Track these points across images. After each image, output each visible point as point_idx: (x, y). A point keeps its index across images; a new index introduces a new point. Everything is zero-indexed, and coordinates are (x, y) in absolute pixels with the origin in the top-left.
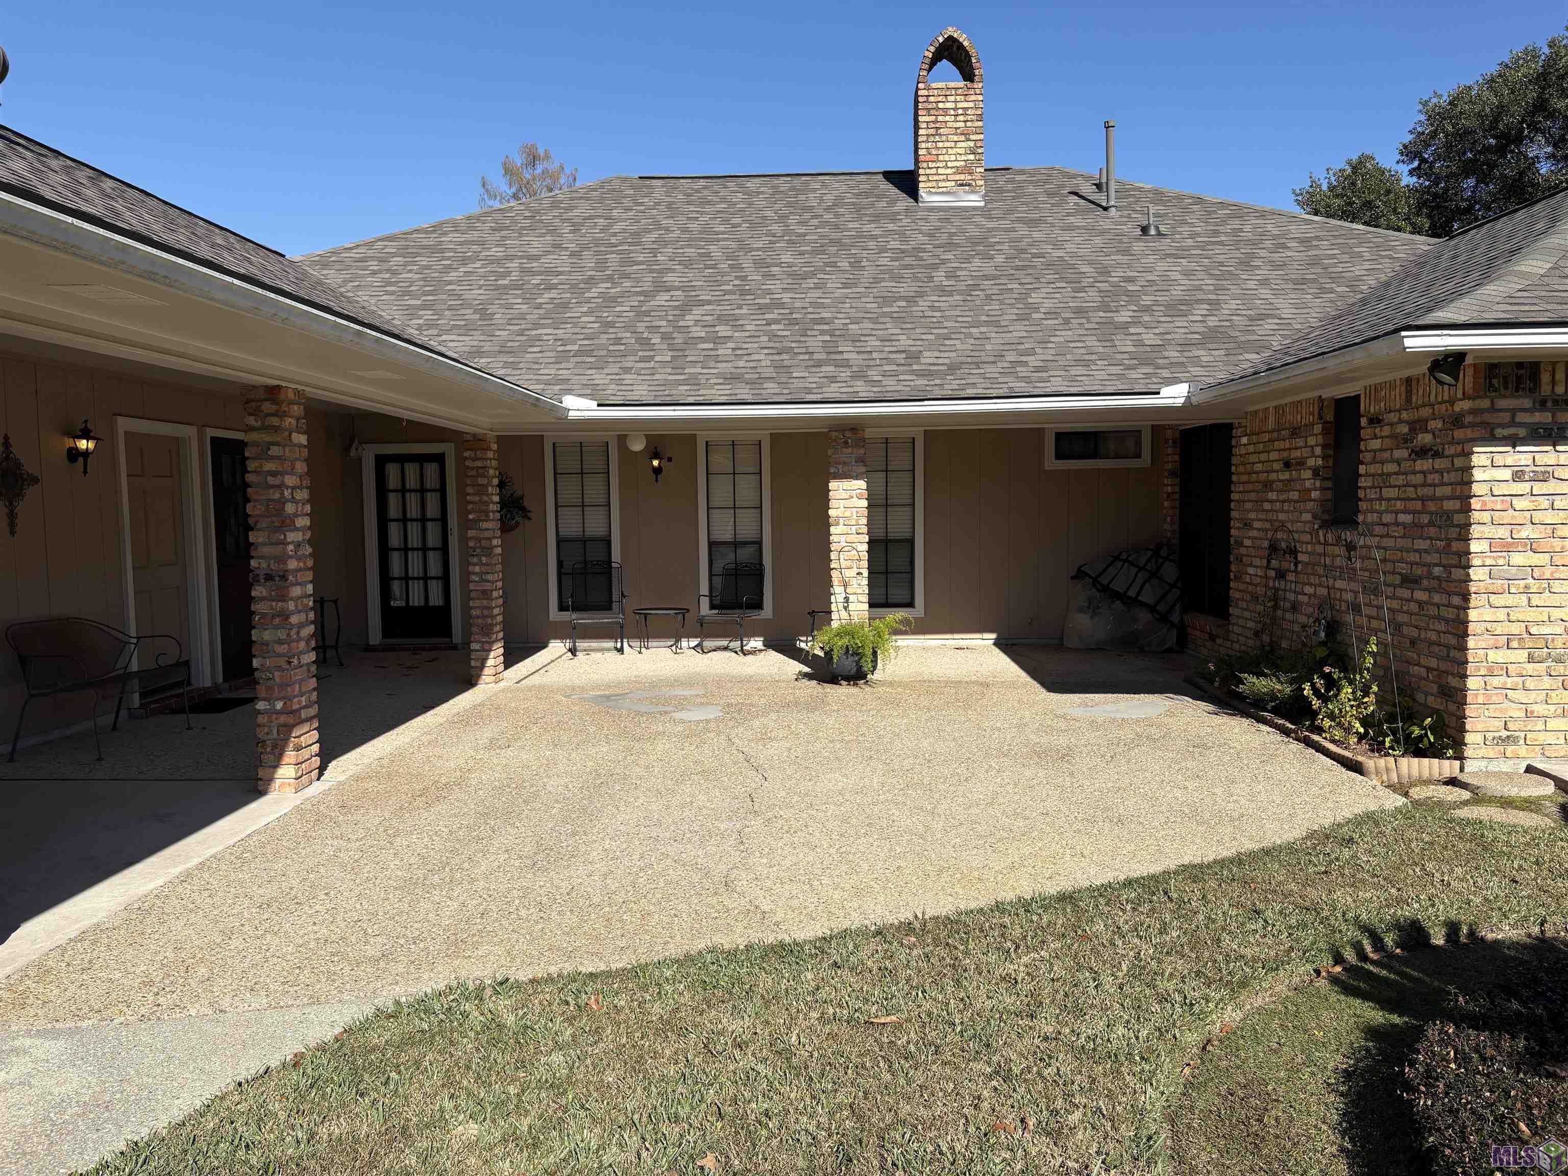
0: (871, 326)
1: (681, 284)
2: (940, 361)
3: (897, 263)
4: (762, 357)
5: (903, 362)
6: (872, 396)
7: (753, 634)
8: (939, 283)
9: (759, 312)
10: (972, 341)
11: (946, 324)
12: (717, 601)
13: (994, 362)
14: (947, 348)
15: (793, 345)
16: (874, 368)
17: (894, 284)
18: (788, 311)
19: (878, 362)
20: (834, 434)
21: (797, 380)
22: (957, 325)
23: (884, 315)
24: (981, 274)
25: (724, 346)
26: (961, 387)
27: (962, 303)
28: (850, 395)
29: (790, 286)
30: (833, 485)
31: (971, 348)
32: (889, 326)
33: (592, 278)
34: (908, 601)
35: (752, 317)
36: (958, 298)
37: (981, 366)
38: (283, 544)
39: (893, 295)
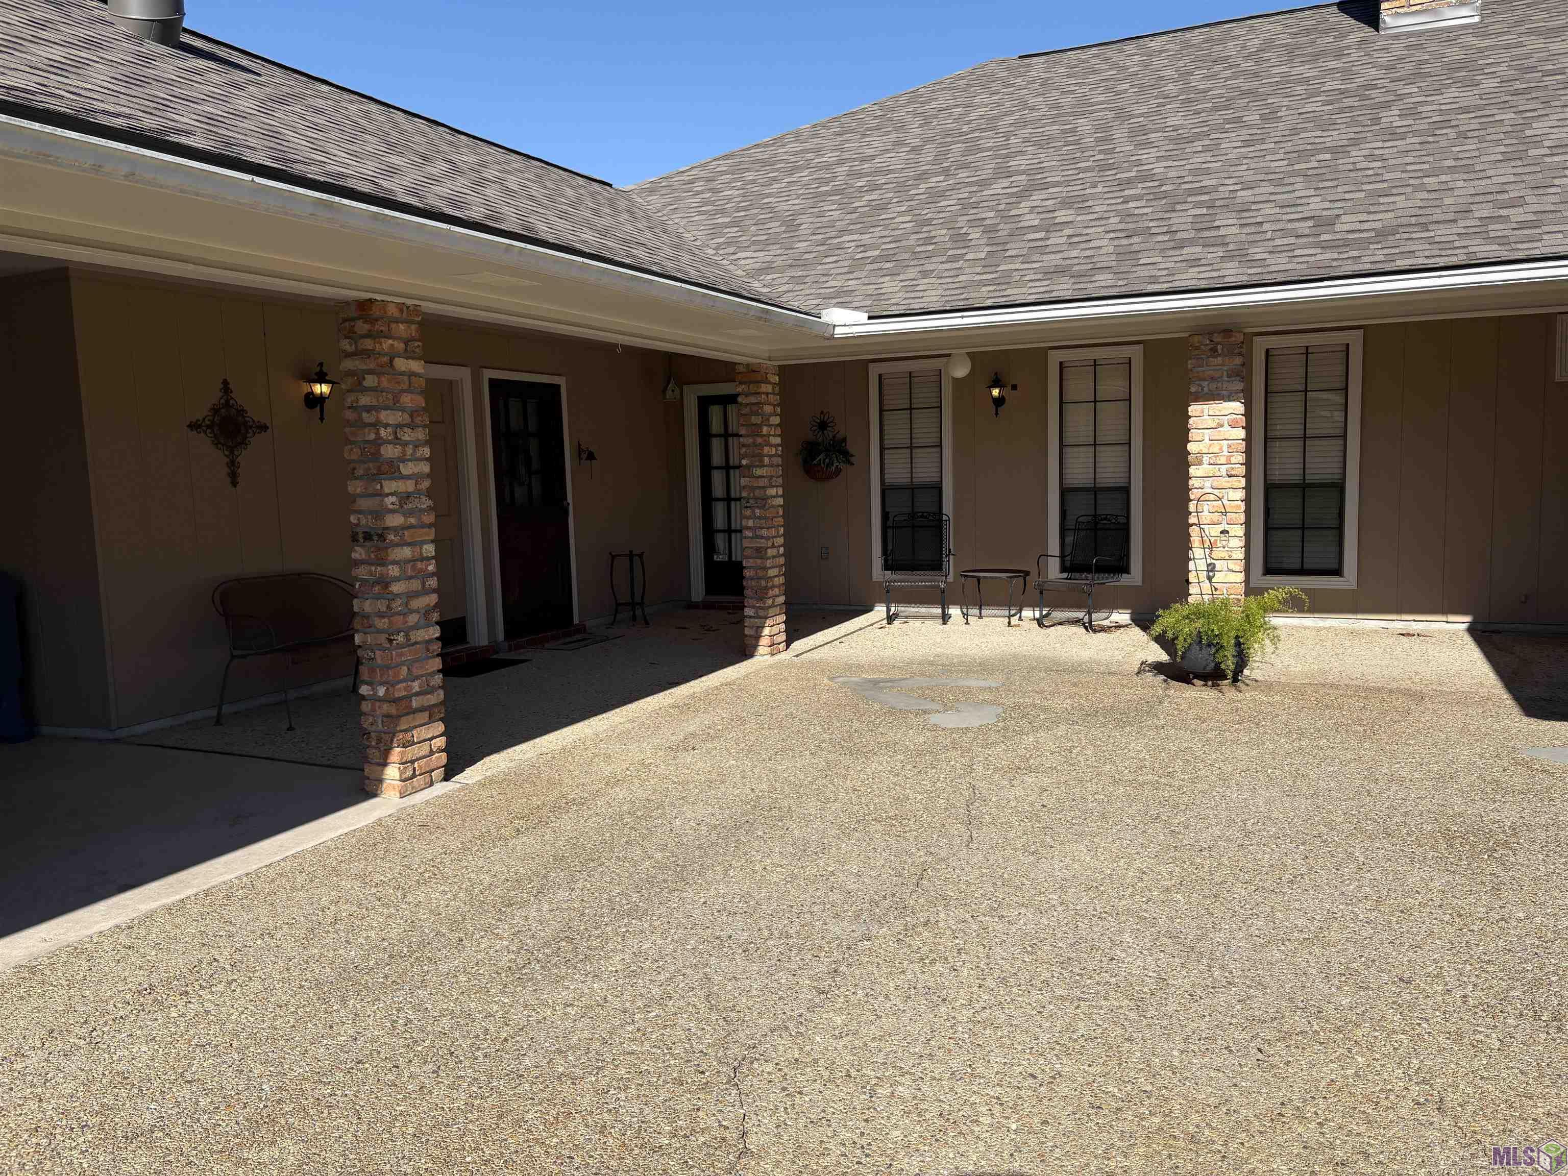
0: (1271, 189)
1: (1028, 167)
2: (1366, 226)
3: (1331, 107)
4: (1105, 242)
5: (1307, 232)
6: (1244, 279)
7: (1113, 605)
8: (1388, 125)
9: (1118, 188)
10: (1425, 195)
11: (1387, 176)
12: (1068, 564)
13: (1455, 221)
14: (1382, 208)
15: (1151, 224)
16: (1260, 244)
17: (1319, 133)
18: (1156, 184)
19: (1269, 234)
20: (1196, 339)
21: (1143, 268)
22: (1404, 175)
23: (1297, 173)
24: (1457, 106)
25: (1059, 234)
26: (1389, 258)
27: (1418, 147)
28: (1211, 281)
29: (1168, 153)
30: (1194, 409)
31: (1420, 204)
32: (1297, 186)
33: (925, 173)
34: (1335, 566)
35: (1106, 196)
36: (1413, 140)
37: (1431, 227)
38: (380, 495)
39: (1314, 147)
